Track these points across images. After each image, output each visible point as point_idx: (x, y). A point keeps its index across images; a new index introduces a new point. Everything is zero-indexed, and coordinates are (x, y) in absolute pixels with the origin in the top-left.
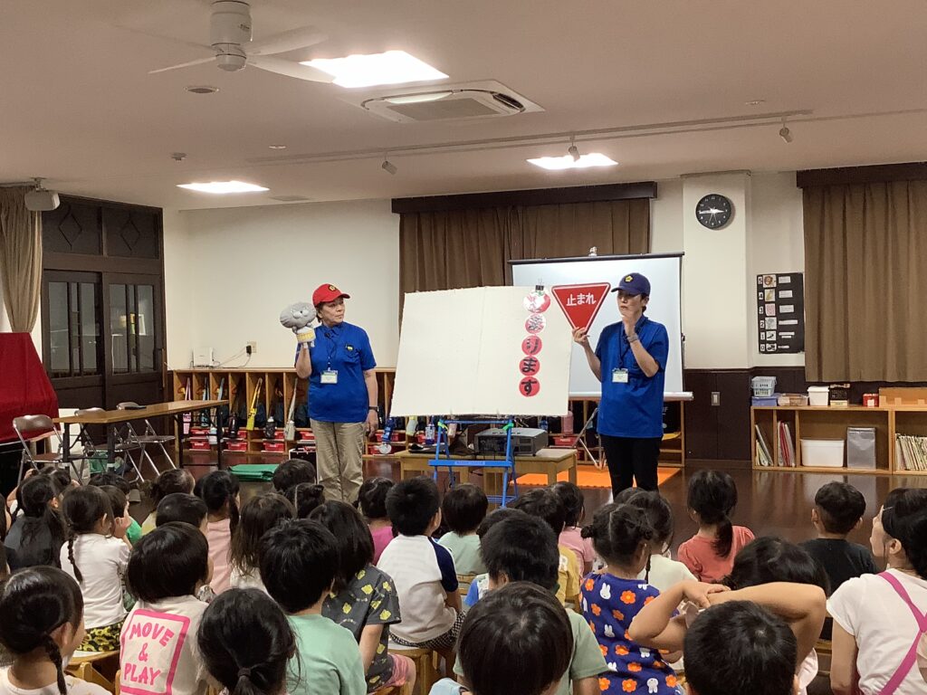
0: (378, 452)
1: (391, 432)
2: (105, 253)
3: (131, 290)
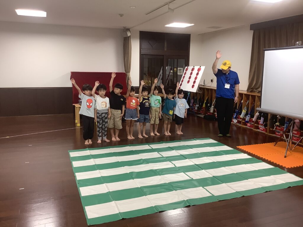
1: (236, 115)
2: (165, 50)
3: (176, 60)
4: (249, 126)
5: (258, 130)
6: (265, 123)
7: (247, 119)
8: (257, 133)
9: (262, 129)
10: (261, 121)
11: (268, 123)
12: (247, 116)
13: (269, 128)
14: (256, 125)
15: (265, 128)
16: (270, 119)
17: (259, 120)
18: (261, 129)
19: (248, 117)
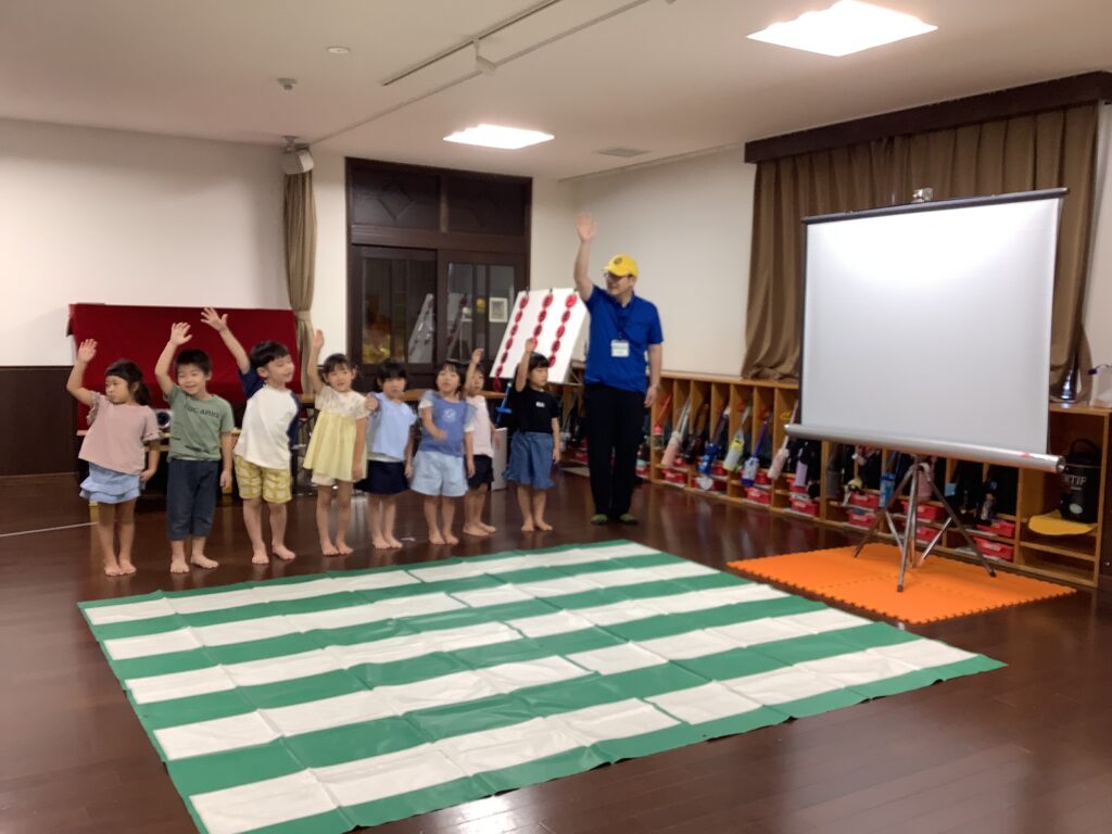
0: (699, 486)
1: (710, 462)
2: (444, 229)
3: (482, 270)
4: (755, 499)
5: (788, 510)
6: (810, 483)
7: (750, 470)
8: (785, 519)
9: (803, 506)
10: (799, 475)
11: (825, 480)
12: (748, 463)
13: (828, 500)
14: (779, 492)
15: (814, 502)
16: (829, 469)
17: (789, 475)
18: (797, 504)
19: (751, 464)
